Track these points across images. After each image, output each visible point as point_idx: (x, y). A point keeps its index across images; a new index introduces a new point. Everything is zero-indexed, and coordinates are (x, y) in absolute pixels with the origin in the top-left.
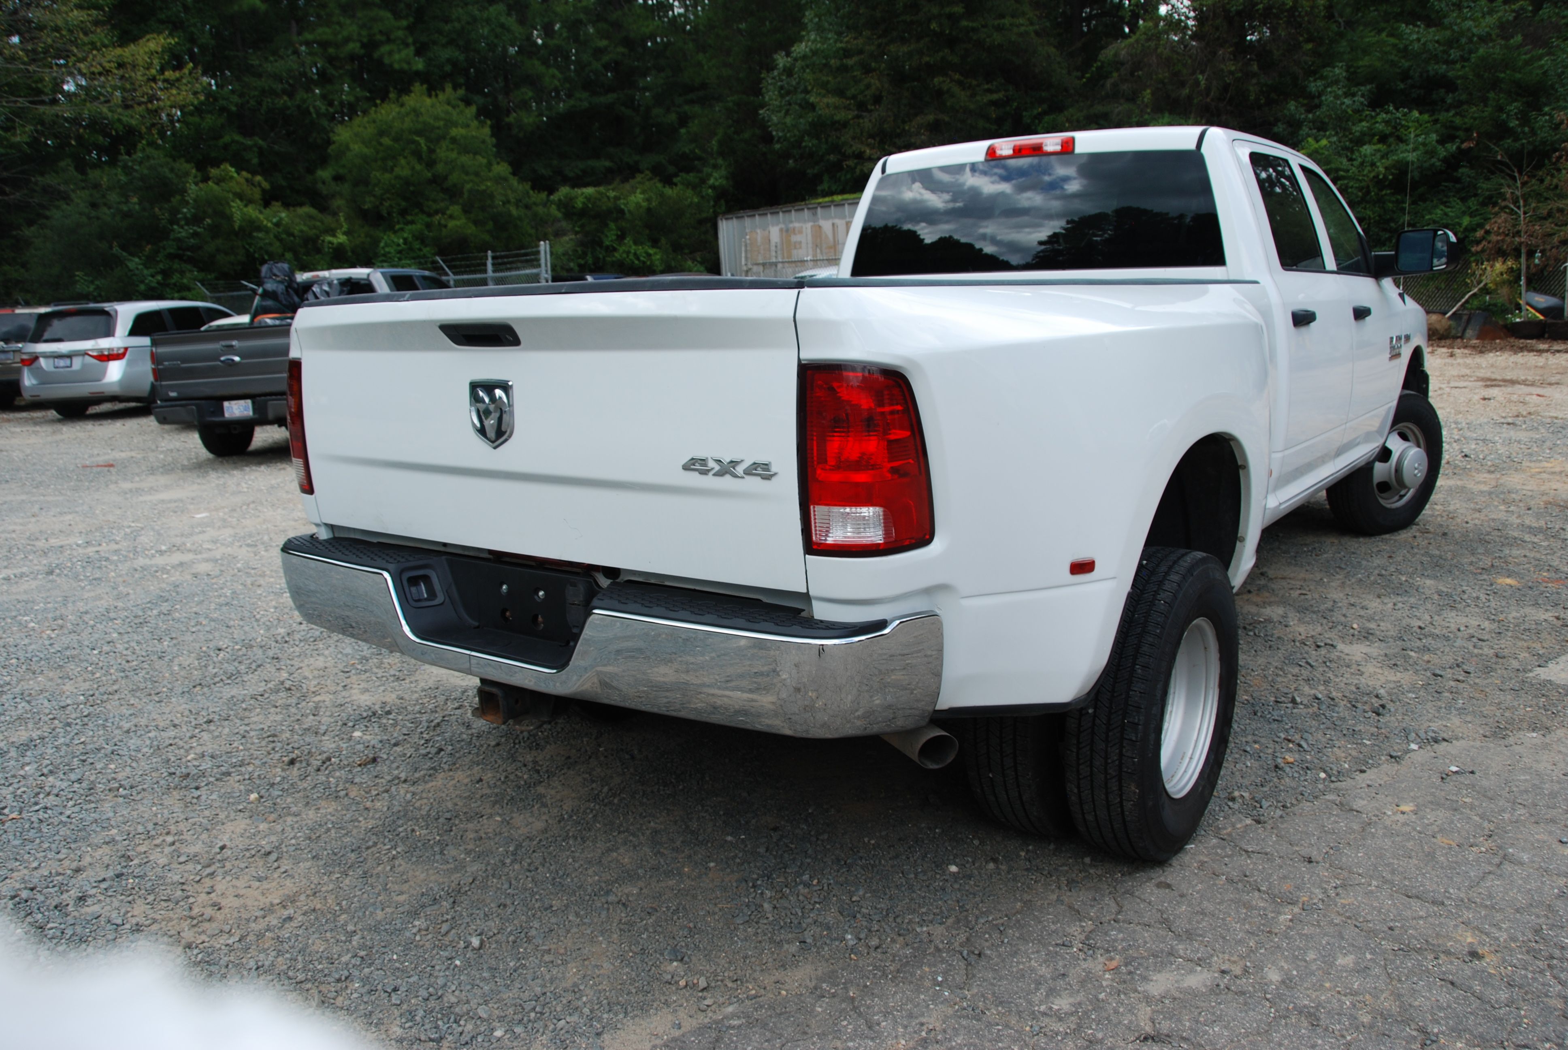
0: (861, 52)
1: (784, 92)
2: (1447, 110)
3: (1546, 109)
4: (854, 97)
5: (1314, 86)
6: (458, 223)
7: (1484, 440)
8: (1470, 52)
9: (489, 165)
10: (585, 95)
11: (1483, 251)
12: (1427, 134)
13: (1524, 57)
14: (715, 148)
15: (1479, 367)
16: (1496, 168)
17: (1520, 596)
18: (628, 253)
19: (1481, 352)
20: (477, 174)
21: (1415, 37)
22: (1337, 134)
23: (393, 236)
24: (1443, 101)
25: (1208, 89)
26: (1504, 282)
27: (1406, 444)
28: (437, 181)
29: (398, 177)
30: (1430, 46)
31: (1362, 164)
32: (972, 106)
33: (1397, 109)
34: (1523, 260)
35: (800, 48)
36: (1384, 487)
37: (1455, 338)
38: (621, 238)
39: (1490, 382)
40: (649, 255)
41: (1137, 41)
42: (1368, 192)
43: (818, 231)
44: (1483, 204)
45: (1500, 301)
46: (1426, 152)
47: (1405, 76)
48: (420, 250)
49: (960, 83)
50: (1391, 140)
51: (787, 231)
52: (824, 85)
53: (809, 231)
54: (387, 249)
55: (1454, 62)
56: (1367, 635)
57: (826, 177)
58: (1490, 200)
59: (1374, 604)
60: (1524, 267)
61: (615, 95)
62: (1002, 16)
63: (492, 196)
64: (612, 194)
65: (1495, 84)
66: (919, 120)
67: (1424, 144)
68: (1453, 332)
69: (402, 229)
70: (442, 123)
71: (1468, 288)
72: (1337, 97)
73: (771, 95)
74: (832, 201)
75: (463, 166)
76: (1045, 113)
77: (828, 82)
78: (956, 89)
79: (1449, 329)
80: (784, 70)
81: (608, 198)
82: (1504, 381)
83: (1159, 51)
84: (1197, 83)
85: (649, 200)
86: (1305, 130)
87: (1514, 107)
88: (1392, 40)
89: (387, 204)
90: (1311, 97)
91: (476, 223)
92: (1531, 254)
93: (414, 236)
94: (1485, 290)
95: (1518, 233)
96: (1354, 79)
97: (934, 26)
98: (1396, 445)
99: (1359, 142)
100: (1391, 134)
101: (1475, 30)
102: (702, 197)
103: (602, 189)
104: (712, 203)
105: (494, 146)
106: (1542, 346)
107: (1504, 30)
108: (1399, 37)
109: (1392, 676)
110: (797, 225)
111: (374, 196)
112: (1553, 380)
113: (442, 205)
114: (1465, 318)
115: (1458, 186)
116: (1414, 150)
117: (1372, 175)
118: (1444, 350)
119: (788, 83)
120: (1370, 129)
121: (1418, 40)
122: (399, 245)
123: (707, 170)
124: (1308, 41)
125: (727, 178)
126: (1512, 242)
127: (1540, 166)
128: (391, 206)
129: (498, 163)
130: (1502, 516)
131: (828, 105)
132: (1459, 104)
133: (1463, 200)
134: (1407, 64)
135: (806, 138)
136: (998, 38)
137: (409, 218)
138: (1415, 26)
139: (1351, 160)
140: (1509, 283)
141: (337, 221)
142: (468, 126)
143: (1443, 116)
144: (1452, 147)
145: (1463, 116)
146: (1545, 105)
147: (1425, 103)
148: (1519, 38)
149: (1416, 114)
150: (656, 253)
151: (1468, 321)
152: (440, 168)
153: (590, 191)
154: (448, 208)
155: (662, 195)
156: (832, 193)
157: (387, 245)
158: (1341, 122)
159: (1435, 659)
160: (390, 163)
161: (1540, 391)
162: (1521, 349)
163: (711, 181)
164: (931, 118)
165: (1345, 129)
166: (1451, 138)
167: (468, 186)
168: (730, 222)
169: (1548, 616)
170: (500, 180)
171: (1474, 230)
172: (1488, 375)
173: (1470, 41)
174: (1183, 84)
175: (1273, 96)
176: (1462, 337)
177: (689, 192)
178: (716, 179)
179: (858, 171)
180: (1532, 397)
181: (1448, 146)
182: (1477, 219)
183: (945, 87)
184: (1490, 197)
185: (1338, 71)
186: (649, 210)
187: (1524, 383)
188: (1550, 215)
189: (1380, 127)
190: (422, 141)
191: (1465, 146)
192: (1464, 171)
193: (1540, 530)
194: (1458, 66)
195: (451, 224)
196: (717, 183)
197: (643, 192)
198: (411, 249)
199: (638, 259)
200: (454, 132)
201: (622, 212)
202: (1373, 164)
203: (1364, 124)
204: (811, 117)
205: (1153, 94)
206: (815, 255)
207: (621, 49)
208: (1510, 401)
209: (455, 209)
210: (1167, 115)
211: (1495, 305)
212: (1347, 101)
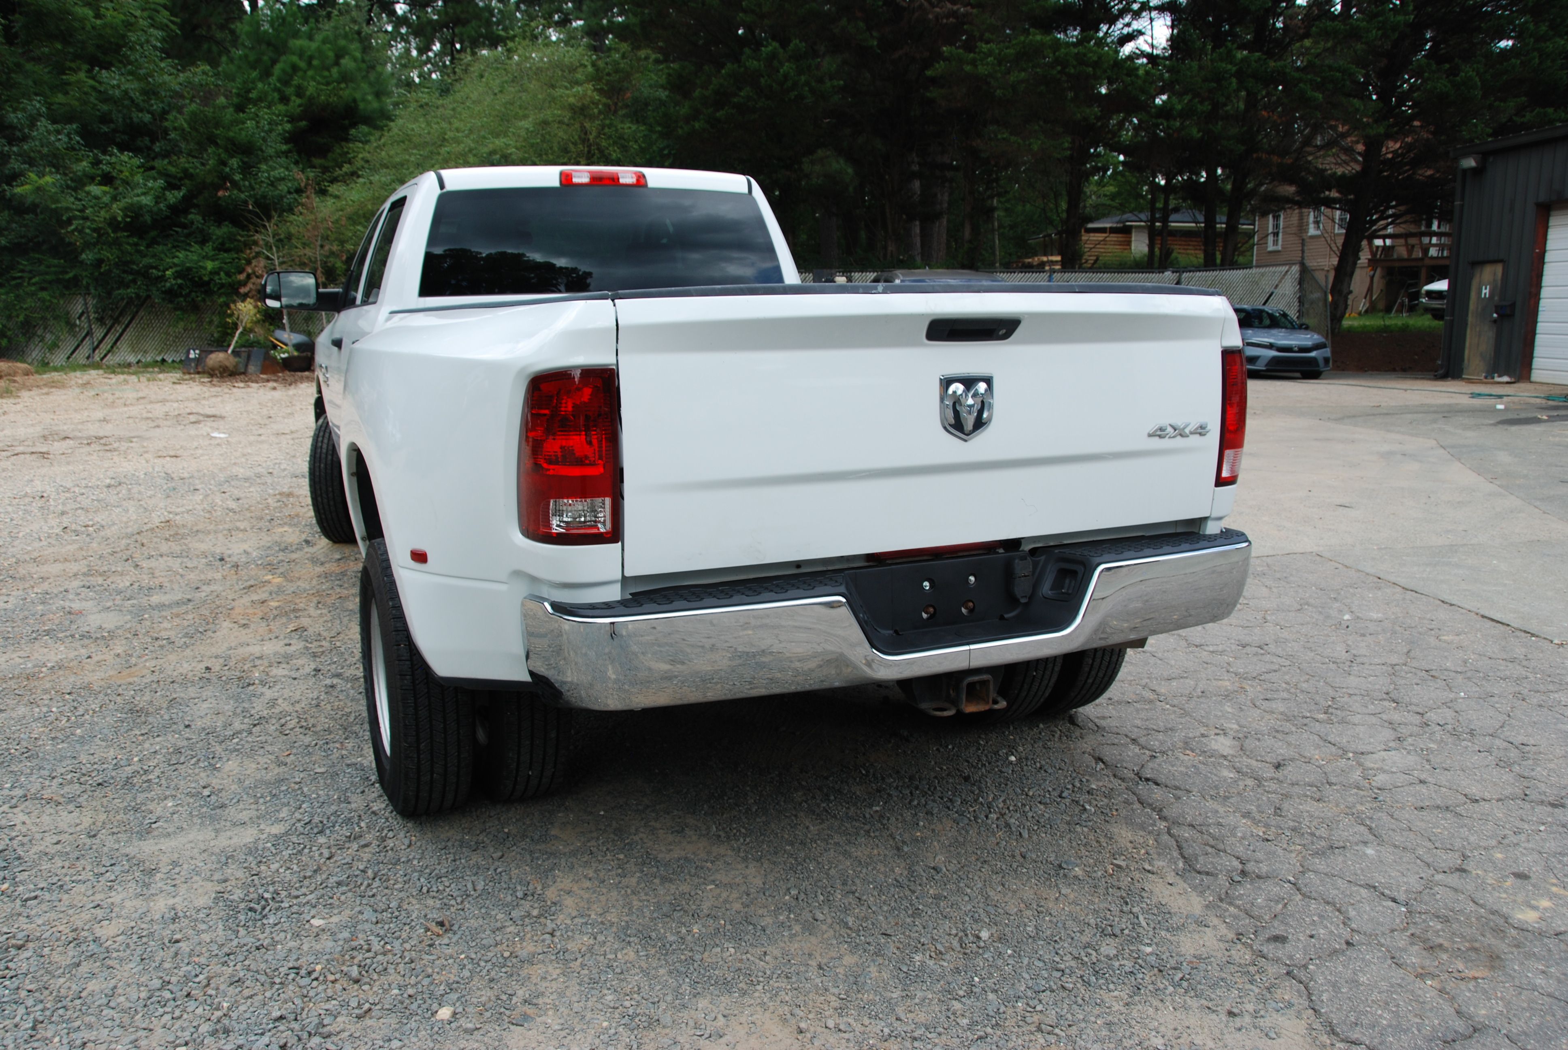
5: (14, 118)
12: (153, 180)
13: (230, 117)
21: (113, 82)
22: (59, 171)
24: (151, 148)
26: (258, 322)
30: (131, 94)
33: (122, 153)
37: (242, 374)
46: (157, 197)
47: (107, 119)
50: (117, 182)
65: (212, 139)
67: (153, 189)
68: (240, 369)
71: (235, 327)
79: (234, 366)
88: (89, 82)
90: (12, 129)
94: (248, 330)
96: (56, 115)
99: (83, 182)
108: (98, 80)
114: (244, 355)
115: (191, 231)
116: (145, 194)
121: (119, 86)
133: (200, 244)
144: (179, 194)
165: (66, 168)
176: (246, 373)
192: (193, 218)
202: (107, 206)
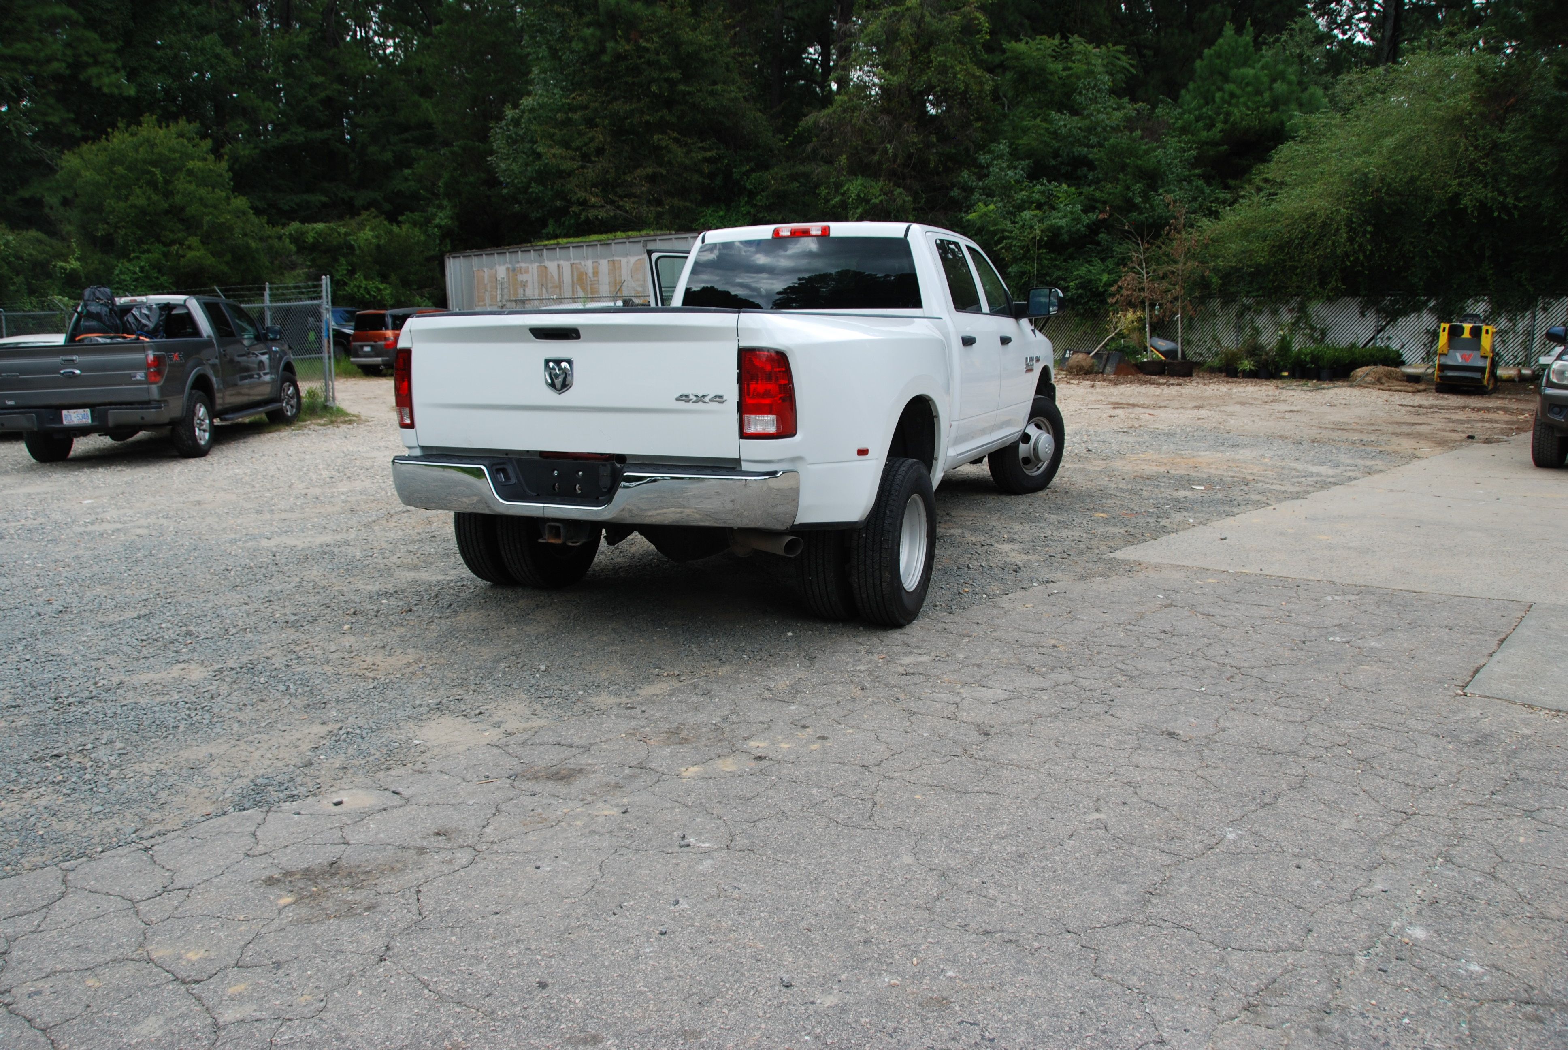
0: (586, 107)
1: (512, 141)
2: (1089, 185)
3: (1161, 191)
4: (578, 149)
5: (983, 158)
6: (198, 254)
7: (1104, 442)
8: (1105, 139)
9: (228, 198)
10: (301, 130)
11: (1117, 302)
12: (1074, 204)
13: (1144, 147)
14: (441, 190)
15: (1112, 395)
16: (1126, 236)
17: (1106, 522)
18: (359, 287)
19: (1116, 384)
20: (215, 207)
21: (1062, 123)
22: (1002, 200)
23: (127, 264)
24: (1086, 177)
25: (895, 156)
26: (1134, 329)
27: (1040, 432)
28: (176, 212)
29: (133, 206)
30: (1074, 131)
31: (1023, 226)
32: (687, 162)
33: (1049, 182)
34: (1147, 310)
35: (527, 102)
36: (1027, 461)
37: (1097, 373)
38: (352, 273)
39: (1117, 405)
40: (379, 290)
41: (834, 112)
42: (1028, 251)
43: (544, 271)
44: (1118, 264)
45: (1132, 344)
46: (1073, 219)
47: (1056, 154)
48: (157, 278)
49: (676, 140)
50: (1046, 207)
51: (514, 270)
52: (551, 136)
53: (535, 271)
54: (122, 277)
55: (1093, 147)
56: (1012, 541)
57: (551, 222)
58: (1123, 261)
59: (1018, 527)
60: (1147, 316)
61: (330, 132)
62: (715, 83)
63: (230, 229)
64: (343, 230)
65: (1123, 168)
66: (639, 172)
67: (1071, 213)
68: (1096, 368)
69: (138, 258)
70: (177, 155)
71: (1107, 332)
72: (1002, 169)
73: (498, 143)
74: (558, 244)
75: (201, 199)
76: (752, 170)
77: (554, 135)
78: (674, 147)
79: (1092, 366)
80: (512, 120)
81: (339, 234)
82: (1128, 404)
83: (853, 121)
84: (886, 151)
85: (378, 237)
86: (976, 196)
87: (1138, 187)
88: (1044, 125)
89: (123, 232)
90: (981, 167)
91: (213, 254)
92: (1152, 306)
93: (150, 265)
94: (1120, 335)
95: (1143, 289)
96: (1015, 154)
97: (654, 88)
98: (1032, 431)
99: (1020, 208)
100: (1045, 203)
101: (1107, 122)
102: (429, 236)
103: (332, 225)
104: (438, 242)
105: (231, 180)
106: (1162, 381)
107: (1130, 124)
108: (1051, 122)
109: (1025, 557)
110: (523, 265)
111: (108, 223)
112: (1163, 404)
113: (180, 235)
114: (1105, 357)
115: (1099, 248)
116: (1064, 217)
117: (1031, 236)
118: (1088, 382)
119: (516, 133)
120: (1029, 197)
121: (1065, 126)
122: (135, 273)
123: (432, 210)
124: (977, 120)
125: (452, 218)
126: (1138, 297)
127: (1157, 236)
128: (126, 234)
129: (235, 197)
130: (1105, 483)
131: (554, 155)
132: (1097, 181)
133: (1103, 260)
134: (1057, 145)
135: (533, 185)
136: (711, 103)
137: (145, 247)
138: (1062, 113)
139: (1014, 223)
140: (1139, 329)
141: (69, 247)
142: (205, 160)
143: (1086, 190)
144: (1093, 216)
145: (1102, 191)
146: (1162, 187)
147: (1072, 178)
148: (1139, 133)
149: (1065, 186)
150: (385, 289)
151: (1107, 360)
152: (178, 199)
153: (320, 226)
154: (186, 239)
155: (390, 232)
156: (556, 237)
157: (121, 273)
158: (1006, 190)
159: (1051, 550)
160: (124, 192)
161: (1151, 412)
162: (1146, 383)
163: (437, 221)
164: (650, 170)
165: (1009, 197)
166: (1093, 209)
167: (207, 218)
168: (457, 260)
169: (1122, 531)
170: (239, 213)
171: (1111, 285)
172: (1118, 400)
173: (1104, 129)
174: (873, 151)
175: (949, 164)
176: (1102, 373)
177: (417, 231)
178: (441, 218)
179: (583, 217)
180: (1144, 416)
181: (1090, 215)
182: (1114, 277)
183: (663, 144)
184: (1123, 259)
185: (1003, 147)
186: (378, 247)
187: (1143, 406)
188: (1164, 277)
189: (1036, 196)
190: (157, 172)
191: (1101, 216)
192: (1102, 236)
193: (1127, 490)
194: (1095, 150)
195: (191, 254)
196: (443, 223)
197: (372, 230)
198: (148, 277)
199: (369, 293)
200: (190, 164)
201: (352, 248)
202: (1032, 227)
203: (1024, 193)
204: (537, 165)
205: (848, 158)
206: (541, 294)
207: (336, 86)
208: (1128, 418)
209: (194, 241)
210: (860, 177)
211: (1128, 347)
212: (1010, 173)
